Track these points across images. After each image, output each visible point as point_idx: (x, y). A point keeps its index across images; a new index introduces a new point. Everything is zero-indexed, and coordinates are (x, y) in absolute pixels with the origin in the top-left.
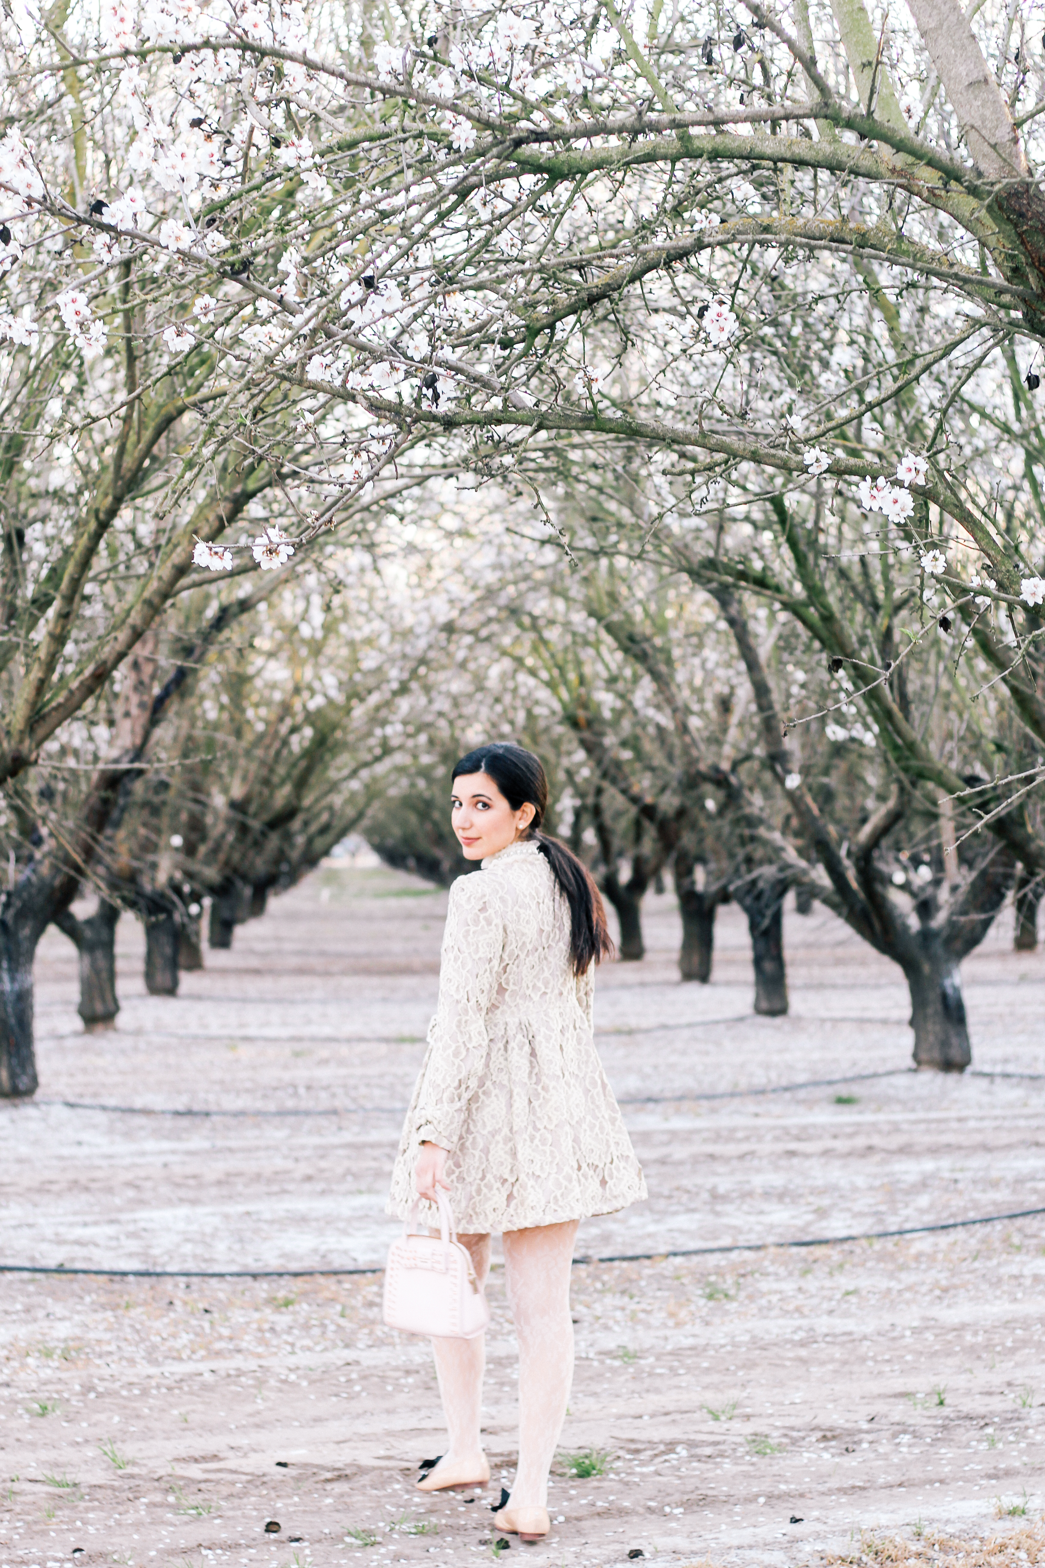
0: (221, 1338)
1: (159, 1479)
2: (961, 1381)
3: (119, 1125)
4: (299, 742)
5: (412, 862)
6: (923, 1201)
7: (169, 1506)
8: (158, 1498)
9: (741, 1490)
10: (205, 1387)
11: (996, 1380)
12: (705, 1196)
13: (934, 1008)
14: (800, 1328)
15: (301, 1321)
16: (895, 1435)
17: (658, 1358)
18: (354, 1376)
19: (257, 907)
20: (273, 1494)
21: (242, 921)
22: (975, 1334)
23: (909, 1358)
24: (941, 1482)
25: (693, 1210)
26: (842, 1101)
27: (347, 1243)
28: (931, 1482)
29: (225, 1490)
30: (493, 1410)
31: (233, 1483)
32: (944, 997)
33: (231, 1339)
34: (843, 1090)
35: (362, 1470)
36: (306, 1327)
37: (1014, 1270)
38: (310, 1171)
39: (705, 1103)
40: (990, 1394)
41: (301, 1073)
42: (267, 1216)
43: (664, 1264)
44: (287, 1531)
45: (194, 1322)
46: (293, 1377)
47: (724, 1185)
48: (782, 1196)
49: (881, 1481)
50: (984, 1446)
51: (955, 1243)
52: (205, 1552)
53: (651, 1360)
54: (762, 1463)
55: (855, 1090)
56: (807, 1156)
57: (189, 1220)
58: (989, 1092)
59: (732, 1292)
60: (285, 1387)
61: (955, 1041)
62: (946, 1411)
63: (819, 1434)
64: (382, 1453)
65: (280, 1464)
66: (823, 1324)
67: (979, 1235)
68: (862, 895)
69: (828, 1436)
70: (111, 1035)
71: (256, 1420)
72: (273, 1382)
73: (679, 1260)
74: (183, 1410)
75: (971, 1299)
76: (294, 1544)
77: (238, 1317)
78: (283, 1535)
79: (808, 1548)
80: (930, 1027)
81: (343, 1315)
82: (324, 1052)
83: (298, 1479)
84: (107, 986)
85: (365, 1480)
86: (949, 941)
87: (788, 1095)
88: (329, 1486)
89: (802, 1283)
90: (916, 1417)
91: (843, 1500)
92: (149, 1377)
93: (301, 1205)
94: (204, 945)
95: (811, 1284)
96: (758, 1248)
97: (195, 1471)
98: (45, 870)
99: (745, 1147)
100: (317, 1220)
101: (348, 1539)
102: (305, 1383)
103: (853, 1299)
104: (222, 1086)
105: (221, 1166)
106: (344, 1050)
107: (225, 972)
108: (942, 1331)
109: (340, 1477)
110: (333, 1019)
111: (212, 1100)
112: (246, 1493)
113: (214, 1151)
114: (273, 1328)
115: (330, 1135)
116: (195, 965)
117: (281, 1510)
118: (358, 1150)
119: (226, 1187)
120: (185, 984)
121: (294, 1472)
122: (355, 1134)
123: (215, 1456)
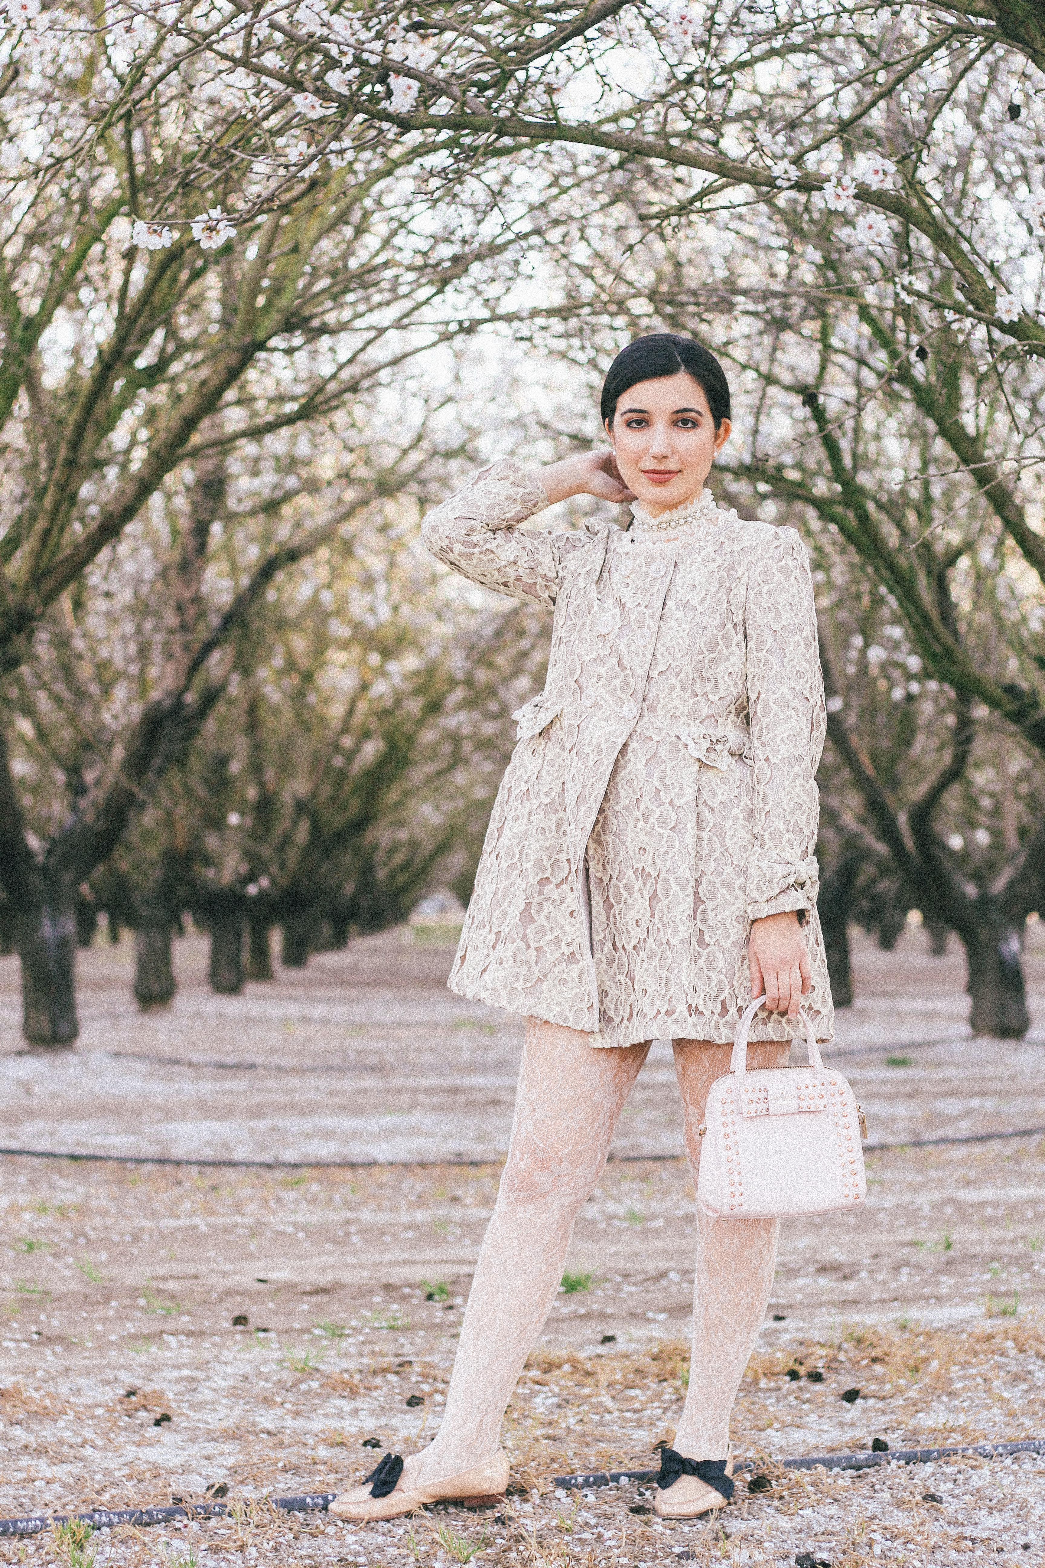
0: (223, 1204)
1: (134, 1289)
3: (159, 1071)
4: (371, 750)
6: (964, 1124)
7: (139, 1307)
8: (128, 1302)
10: (198, 1236)
11: (1010, 1235)
13: (991, 974)
15: (309, 1195)
16: (897, 1268)
17: (667, 1221)
18: (353, 1230)
19: (339, 941)
20: (247, 1301)
22: (997, 1208)
24: (937, 1298)
26: (896, 1063)
27: (370, 1148)
28: (927, 1299)
31: (210, 1293)
32: (1002, 962)
33: (234, 1206)
34: (898, 1054)
35: (342, 1286)
36: (314, 1201)
38: (345, 1102)
40: (1001, 1243)
41: (355, 1043)
42: (294, 1129)
44: (253, 1323)
45: (199, 1195)
46: (290, 1229)
49: (875, 1298)
50: (986, 1275)
51: (989, 1151)
52: (166, 1337)
53: (660, 1222)
55: (910, 1054)
57: (213, 1131)
60: (280, 1236)
61: (1012, 1008)
62: (952, 1253)
63: (819, 1266)
64: (366, 1275)
65: (260, 1281)
67: (1014, 1145)
68: (917, 859)
69: (825, 1269)
70: (165, 1014)
71: (246, 1256)
72: (269, 1233)
74: (171, 1249)
75: (997, 1188)
76: (261, 1335)
77: (244, 1191)
78: (251, 1326)
79: (788, 1336)
80: (988, 993)
81: (352, 1193)
82: (381, 1033)
83: (276, 1292)
85: (346, 1293)
86: (1007, 907)
87: (842, 1059)
88: (306, 1298)
90: (921, 1257)
91: (832, 1310)
92: (144, 1228)
93: (330, 1123)
97: (172, 1286)
98: (90, 817)
100: (344, 1133)
101: (317, 1331)
102: (302, 1234)
103: (876, 1185)
104: (273, 1051)
105: (256, 1099)
106: (402, 1032)
107: (294, 984)
108: (961, 1207)
109: (320, 1291)
110: (398, 1012)
111: (258, 1059)
112: (221, 1299)
113: (251, 1090)
114: (279, 1200)
115: (372, 1082)
116: (263, 973)
117: (252, 1310)
118: (399, 1091)
119: (257, 1112)
120: (252, 988)
121: (272, 1286)
122: (397, 1081)
123: (195, 1277)
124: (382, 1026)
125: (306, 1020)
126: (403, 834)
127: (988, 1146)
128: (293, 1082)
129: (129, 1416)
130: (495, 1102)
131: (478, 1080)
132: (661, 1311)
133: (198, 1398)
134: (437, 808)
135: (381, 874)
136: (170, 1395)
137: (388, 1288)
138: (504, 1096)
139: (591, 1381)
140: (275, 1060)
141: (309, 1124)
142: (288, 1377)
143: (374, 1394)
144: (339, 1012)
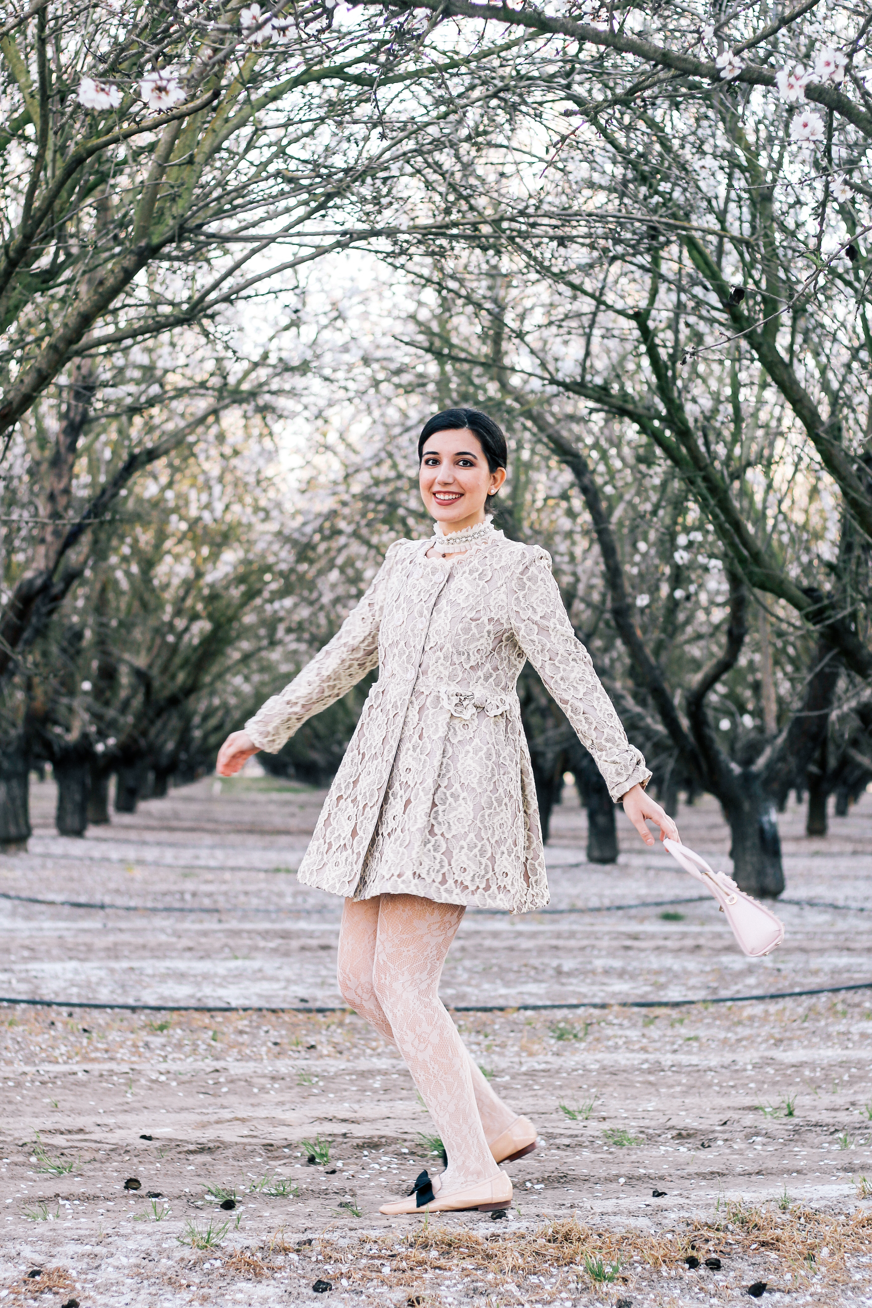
0: (97, 1049)
1: (24, 1145)
2: (806, 1100)
3: (21, 910)
5: (291, 771)
6: (751, 981)
7: (32, 1166)
8: (21, 1159)
9: (602, 1172)
10: (77, 1084)
11: (840, 1100)
12: (551, 972)
13: (752, 841)
14: (646, 1061)
15: (174, 1041)
16: (748, 1137)
17: (513, 1078)
18: (222, 1080)
19: (160, 791)
20: (135, 1160)
21: (145, 797)
22: (814, 1070)
23: (752, 1085)
24: (798, 1172)
25: (541, 981)
26: (669, 917)
27: (221, 992)
28: (789, 1172)
29: (88, 1156)
30: (356, 1106)
31: (98, 1150)
32: (762, 831)
33: (107, 1051)
34: (671, 909)
35: (225, 1145)
36: (179, 1046)
37: (842, 1028)
38: (190, 944)
39: (548, 917)
40: (835, 1110)
41: (189, 886)
42: (150, 971)
43: (515, 1015)
44: (144, 1187)
45: (72, 1039)
46: (163, 1078)
47: (568, 965)
48: (622, 974)
49: (739, 1170)
50: (836, 1147)
51: (784, 1009)
52: (62, 1202)
53: (507, 1078)
54: (621, 1153)
55: (680, 910)
56: (642, 950)
57: (76, 972)
58: (800, 916)
59: (581, 1035)
60: (155, 1086)
61: (770, 871)
62: (796, 1121)
63: (675, 1133)
64: (246, 1133)
65: (144, 1137)
66: (668, 1059)
67: (805, 1004)
68: (691, 739)
69: (682, 1136)
70: (22, 854)
71: (126, 1107)
72: (143, 1081)
73: (529, 1013)
74: (54, 1099)
75: (805, 1047)
76: (153, 1199)
77: (114, 1036)
78: (143, 1191)
79: (673, 1216)
80: (748, 858)
81: (214, 1039)
82: (209, 876)
83: (161, 1150)
84: (20, 811)
85: (229, 1152)
86: (767, 783)
87: (620, 913)
88: (191, 1157)
89: (646, 1031)
90: (767, 1123)
91: (703, 1183)
92: (25, 1073)
93: (181, 965)
94: (111, 809)
95: (654, 1032)
96: (603, 1006)
97: (60, 1141)
99: (585, 943)
100: (195, 976)
101: (208, 1197)
102: (174, 1084)
103: (695, 1044)
104: (117, 891)
105: (111, 939)
106: (227, 876)
107: (128, 827)
108: (781, 1067)
109: (203, 1149)
110: (219, 857)
111: (107, 900)
112: (108, 1159)
113: (106, 930)
114: (147, 1045)
115: (211, 924)
116: (102, 820)
117: (142, 1171)
118: (236, 933)
119: (113, 952)
120: (92, 831)
121: (157, 1144)
122: (234, 924)
123: (81, 1131)
124: (209, 868)
125: (140, 862)
126: (216, 701)
127: (782, 1003)
128: (139, 923)
129: (35, 1299)
130: (325, 947)
131: (302, 925)
132: (538, 1182)
133: (101, 1278)
134: (247, 679)
135: (197, 734)
136: (74, 1273)
137: (268, 1147)
138: (331, 941)
139: (493, 1266)
140: (121, 901)
141: (162, 965)
142: (190, 1254)
143: (277, 1275)
144: (169, 855)
